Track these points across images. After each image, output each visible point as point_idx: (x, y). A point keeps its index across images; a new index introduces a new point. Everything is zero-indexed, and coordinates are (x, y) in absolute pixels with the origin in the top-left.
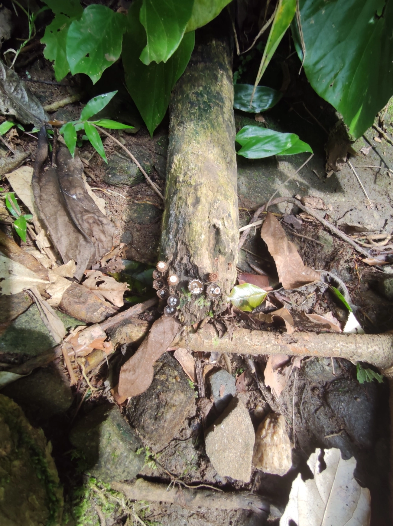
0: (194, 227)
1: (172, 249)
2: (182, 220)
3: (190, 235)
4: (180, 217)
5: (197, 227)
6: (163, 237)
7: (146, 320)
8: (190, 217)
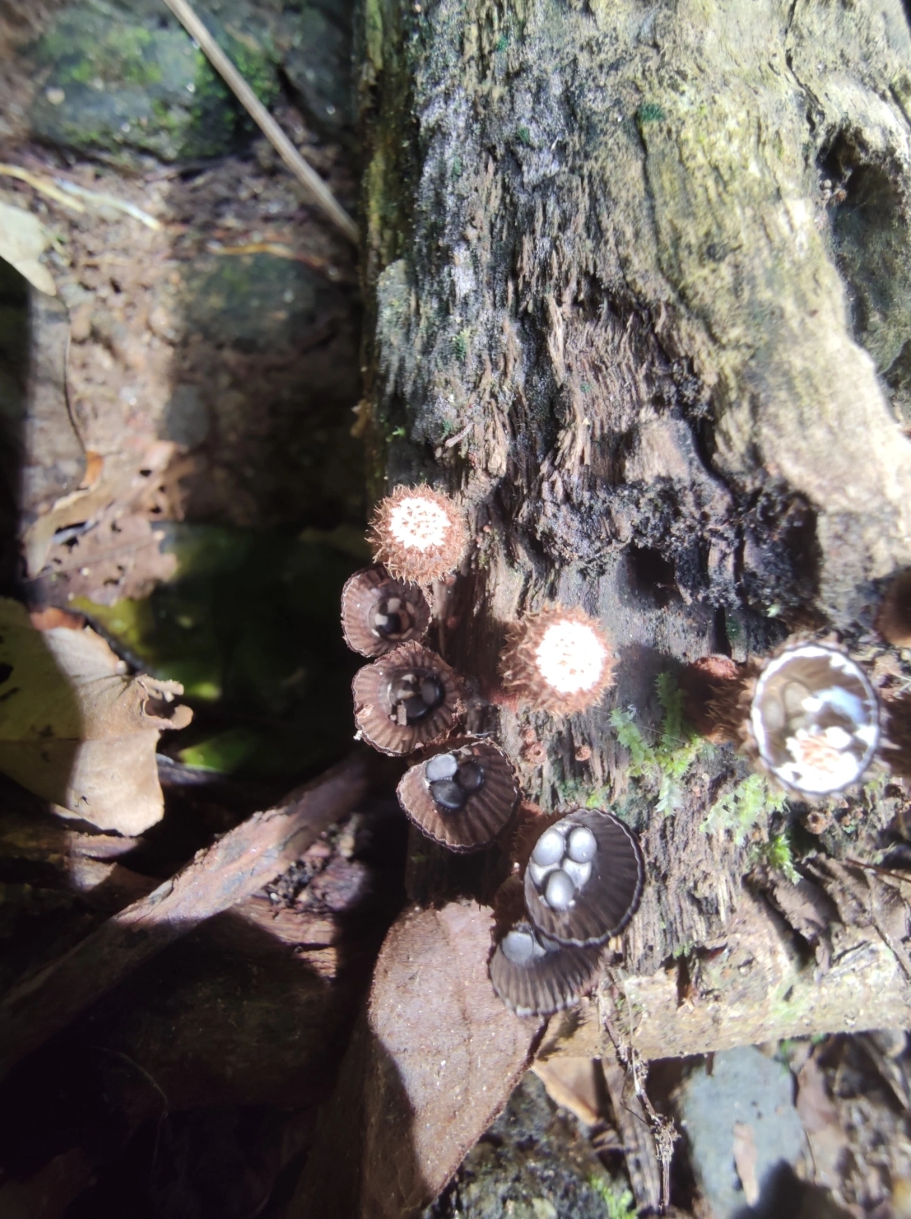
0: (688, 133)
1: (490, 378)
2: (555, 119)
3: (665, 216)
4: (525, 103)
5: (720, 138)
6: (386, 314)
7: (321, 910)
8: (631, 71)
